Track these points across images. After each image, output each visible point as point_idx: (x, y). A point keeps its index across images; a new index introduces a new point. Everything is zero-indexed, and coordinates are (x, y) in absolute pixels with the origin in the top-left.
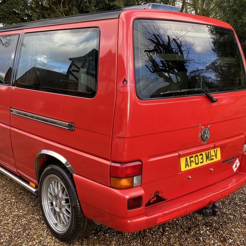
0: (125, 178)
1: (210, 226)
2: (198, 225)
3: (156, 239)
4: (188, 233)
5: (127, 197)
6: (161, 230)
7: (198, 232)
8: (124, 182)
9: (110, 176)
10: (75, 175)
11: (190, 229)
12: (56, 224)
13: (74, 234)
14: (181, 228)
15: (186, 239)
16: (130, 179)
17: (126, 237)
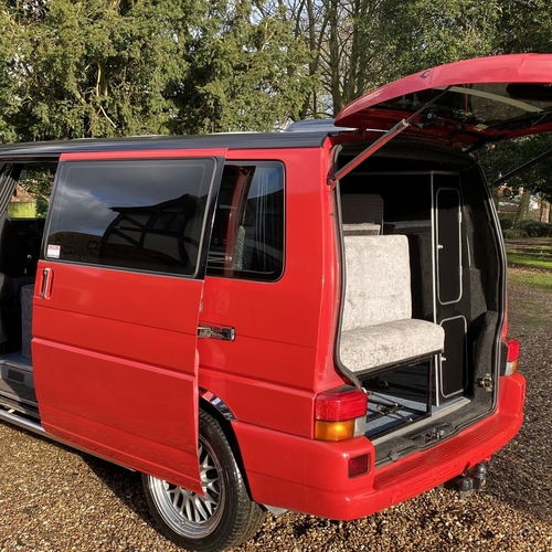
0: (340, 422)
1: (458, 513)
2: (437, 513)
3: (371, 540)
4: (423, 528)
5: (346, 455)
6: (374, 524)
7: (441, 525)
8: (339, 429)
9: (315, 420)
10: (234, 423)
12: (183, 524)
14: (408, 520)
15: (423, 538)
16: (349, 423)
17: (316, 540)
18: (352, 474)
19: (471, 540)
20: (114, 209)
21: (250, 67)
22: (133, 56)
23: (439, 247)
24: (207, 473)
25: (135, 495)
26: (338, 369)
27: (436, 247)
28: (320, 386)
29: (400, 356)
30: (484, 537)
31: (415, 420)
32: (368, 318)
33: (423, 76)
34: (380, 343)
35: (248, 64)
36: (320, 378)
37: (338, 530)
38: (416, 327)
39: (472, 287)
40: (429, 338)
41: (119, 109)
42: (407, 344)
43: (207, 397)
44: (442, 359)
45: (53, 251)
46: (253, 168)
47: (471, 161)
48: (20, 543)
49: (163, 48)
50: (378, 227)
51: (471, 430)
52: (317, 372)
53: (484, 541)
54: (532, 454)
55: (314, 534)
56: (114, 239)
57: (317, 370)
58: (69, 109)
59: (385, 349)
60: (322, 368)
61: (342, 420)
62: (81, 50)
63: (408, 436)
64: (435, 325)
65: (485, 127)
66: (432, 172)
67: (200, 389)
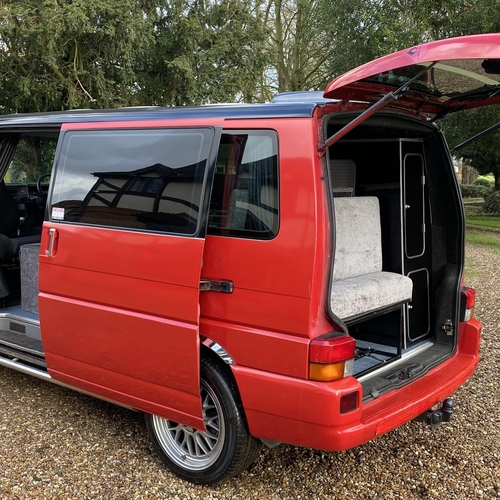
0: (332, 364)
1: (424, 444)
2: (406, 443)
3: (352, 469)
4: (395, 457)
5: (338, 393)
6: (352, 455)
7: (411, 454)
8: (330, 371)
9: (310, 362)
11: (395, 451)
12: (184, 458)
13: (230, 466)
14: (382, 450)
15: (397, 466)
16: (339, 365)
17: (303, 470)
18: (343, 410)
19: (439, 466)
20: (95, 175)
21: (214, 43)
22: (108, 33)
23: (406, 206)
24: (207, 412)
25: (135, 433)
26: (329, 318)
27: (404, 206)
28: (314, 333)
29: (376, 304)
30: (451, 464)
31: (389, 362)
32: (347, 271)
33: (410, 53)
34: (360, 293)
35: (211, 41)
36: (314, 325)
37: (321, 461)
38: (388, 278)
39: (433, 243)
40: (399, 289)
41: (94, 82)
42: (382, 294)
43: (207, 343)
44: (409, 307)
45: (58, 213)
46: (246, 136)
47: (435, 130)
48: (36, 479)
49: (136, 26)
50: (351, 190)
51: (437, 369)
52: (312, 321)
53: (450, 468)
54: (482, 390)
55: (301, 465)
56: (94, 202)
57: (311, 318)
58: (49, 82)
59: (364, 298)
60: (315, 317)
61: (334, 363)
62: (60, 27)
63: (384, 376)
64: (403, 276)
65: (447, 98)
66: (401, 140)
67: (200, 336)
